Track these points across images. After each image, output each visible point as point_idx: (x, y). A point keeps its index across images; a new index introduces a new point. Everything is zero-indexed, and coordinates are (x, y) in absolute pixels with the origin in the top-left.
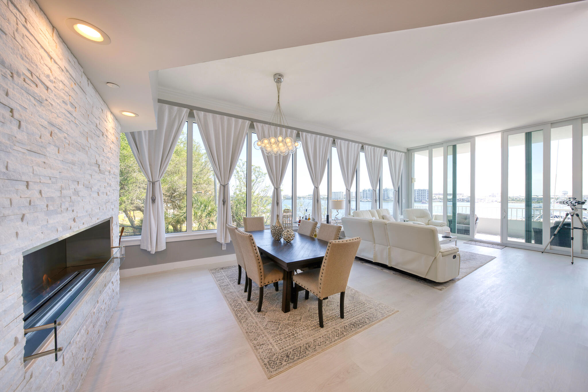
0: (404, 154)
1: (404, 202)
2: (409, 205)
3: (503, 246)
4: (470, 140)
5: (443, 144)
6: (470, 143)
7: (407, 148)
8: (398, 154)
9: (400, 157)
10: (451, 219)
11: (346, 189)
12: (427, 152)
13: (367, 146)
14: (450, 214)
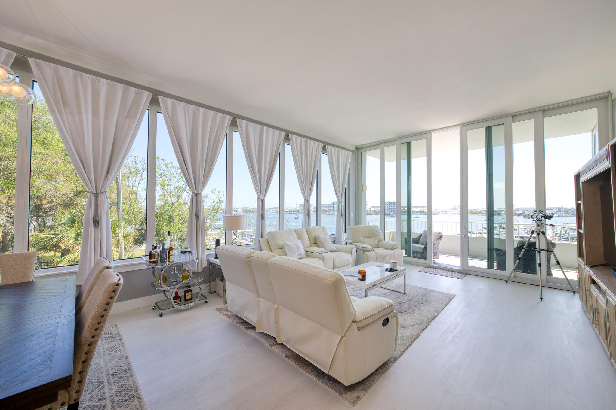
0: (350, 153)
1: (352, 216)
2: (359, 220)
3: (464, 273)
4: (425, 135)
5: (395, 140)
6: (426, 139)
7: (356, 146)
8: (343, 152)
9: (346, 157)
10: (406, 237)
11: (257, 198)
12: (378, 151)
13: (294, 137)
14: (405, 230)
